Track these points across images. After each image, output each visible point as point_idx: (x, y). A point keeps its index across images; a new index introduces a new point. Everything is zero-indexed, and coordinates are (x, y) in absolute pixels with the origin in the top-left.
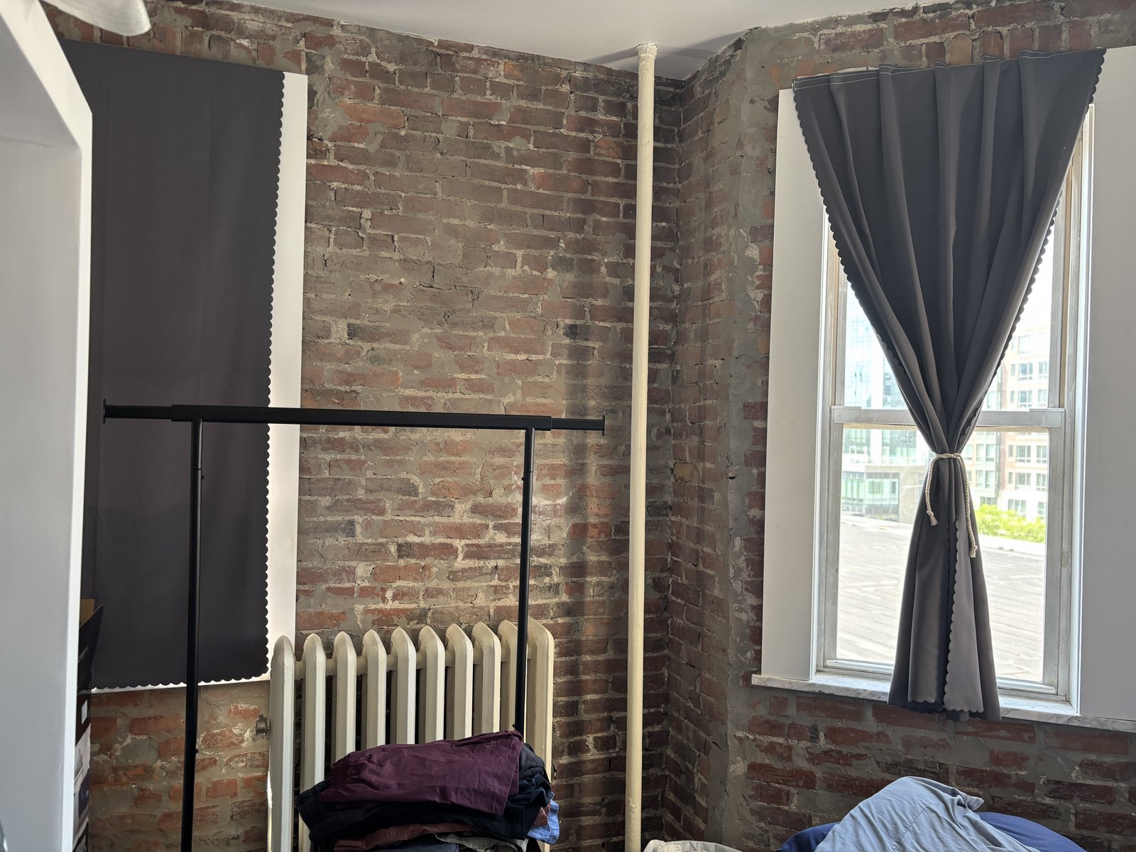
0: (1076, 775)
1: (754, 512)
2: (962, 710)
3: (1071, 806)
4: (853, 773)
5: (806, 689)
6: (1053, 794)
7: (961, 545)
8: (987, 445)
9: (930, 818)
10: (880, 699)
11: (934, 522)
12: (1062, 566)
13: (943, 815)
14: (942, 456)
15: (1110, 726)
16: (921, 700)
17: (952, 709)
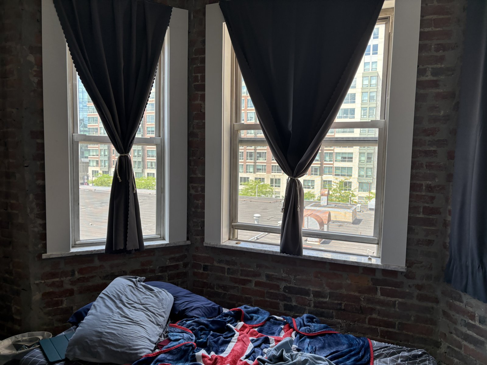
0: (168, 263)
1: (40, 182)
2: (132, 249)
3: (167, 274)
4: (90, 284)
5: (69, 255)
6: (161, 272)
7: (131, 189)
8: (104, 150)
9: (130, 288)
10: (101, 252)
11: (120, 181)
12: (161, 193)
13: (134, 286)
14: (123, 155)
15: (178, 244)
16: (118, 249)
17: (129, 249)
